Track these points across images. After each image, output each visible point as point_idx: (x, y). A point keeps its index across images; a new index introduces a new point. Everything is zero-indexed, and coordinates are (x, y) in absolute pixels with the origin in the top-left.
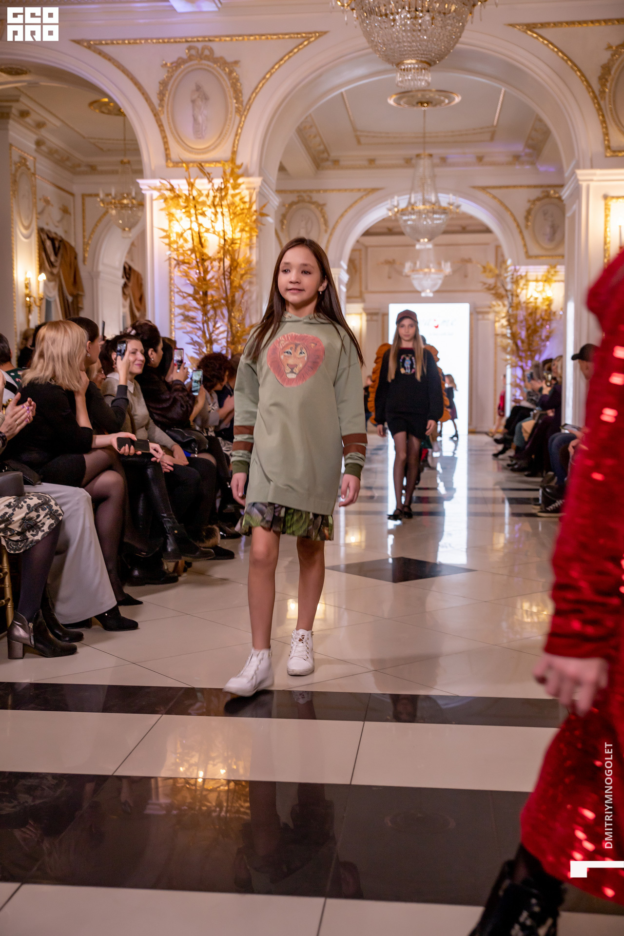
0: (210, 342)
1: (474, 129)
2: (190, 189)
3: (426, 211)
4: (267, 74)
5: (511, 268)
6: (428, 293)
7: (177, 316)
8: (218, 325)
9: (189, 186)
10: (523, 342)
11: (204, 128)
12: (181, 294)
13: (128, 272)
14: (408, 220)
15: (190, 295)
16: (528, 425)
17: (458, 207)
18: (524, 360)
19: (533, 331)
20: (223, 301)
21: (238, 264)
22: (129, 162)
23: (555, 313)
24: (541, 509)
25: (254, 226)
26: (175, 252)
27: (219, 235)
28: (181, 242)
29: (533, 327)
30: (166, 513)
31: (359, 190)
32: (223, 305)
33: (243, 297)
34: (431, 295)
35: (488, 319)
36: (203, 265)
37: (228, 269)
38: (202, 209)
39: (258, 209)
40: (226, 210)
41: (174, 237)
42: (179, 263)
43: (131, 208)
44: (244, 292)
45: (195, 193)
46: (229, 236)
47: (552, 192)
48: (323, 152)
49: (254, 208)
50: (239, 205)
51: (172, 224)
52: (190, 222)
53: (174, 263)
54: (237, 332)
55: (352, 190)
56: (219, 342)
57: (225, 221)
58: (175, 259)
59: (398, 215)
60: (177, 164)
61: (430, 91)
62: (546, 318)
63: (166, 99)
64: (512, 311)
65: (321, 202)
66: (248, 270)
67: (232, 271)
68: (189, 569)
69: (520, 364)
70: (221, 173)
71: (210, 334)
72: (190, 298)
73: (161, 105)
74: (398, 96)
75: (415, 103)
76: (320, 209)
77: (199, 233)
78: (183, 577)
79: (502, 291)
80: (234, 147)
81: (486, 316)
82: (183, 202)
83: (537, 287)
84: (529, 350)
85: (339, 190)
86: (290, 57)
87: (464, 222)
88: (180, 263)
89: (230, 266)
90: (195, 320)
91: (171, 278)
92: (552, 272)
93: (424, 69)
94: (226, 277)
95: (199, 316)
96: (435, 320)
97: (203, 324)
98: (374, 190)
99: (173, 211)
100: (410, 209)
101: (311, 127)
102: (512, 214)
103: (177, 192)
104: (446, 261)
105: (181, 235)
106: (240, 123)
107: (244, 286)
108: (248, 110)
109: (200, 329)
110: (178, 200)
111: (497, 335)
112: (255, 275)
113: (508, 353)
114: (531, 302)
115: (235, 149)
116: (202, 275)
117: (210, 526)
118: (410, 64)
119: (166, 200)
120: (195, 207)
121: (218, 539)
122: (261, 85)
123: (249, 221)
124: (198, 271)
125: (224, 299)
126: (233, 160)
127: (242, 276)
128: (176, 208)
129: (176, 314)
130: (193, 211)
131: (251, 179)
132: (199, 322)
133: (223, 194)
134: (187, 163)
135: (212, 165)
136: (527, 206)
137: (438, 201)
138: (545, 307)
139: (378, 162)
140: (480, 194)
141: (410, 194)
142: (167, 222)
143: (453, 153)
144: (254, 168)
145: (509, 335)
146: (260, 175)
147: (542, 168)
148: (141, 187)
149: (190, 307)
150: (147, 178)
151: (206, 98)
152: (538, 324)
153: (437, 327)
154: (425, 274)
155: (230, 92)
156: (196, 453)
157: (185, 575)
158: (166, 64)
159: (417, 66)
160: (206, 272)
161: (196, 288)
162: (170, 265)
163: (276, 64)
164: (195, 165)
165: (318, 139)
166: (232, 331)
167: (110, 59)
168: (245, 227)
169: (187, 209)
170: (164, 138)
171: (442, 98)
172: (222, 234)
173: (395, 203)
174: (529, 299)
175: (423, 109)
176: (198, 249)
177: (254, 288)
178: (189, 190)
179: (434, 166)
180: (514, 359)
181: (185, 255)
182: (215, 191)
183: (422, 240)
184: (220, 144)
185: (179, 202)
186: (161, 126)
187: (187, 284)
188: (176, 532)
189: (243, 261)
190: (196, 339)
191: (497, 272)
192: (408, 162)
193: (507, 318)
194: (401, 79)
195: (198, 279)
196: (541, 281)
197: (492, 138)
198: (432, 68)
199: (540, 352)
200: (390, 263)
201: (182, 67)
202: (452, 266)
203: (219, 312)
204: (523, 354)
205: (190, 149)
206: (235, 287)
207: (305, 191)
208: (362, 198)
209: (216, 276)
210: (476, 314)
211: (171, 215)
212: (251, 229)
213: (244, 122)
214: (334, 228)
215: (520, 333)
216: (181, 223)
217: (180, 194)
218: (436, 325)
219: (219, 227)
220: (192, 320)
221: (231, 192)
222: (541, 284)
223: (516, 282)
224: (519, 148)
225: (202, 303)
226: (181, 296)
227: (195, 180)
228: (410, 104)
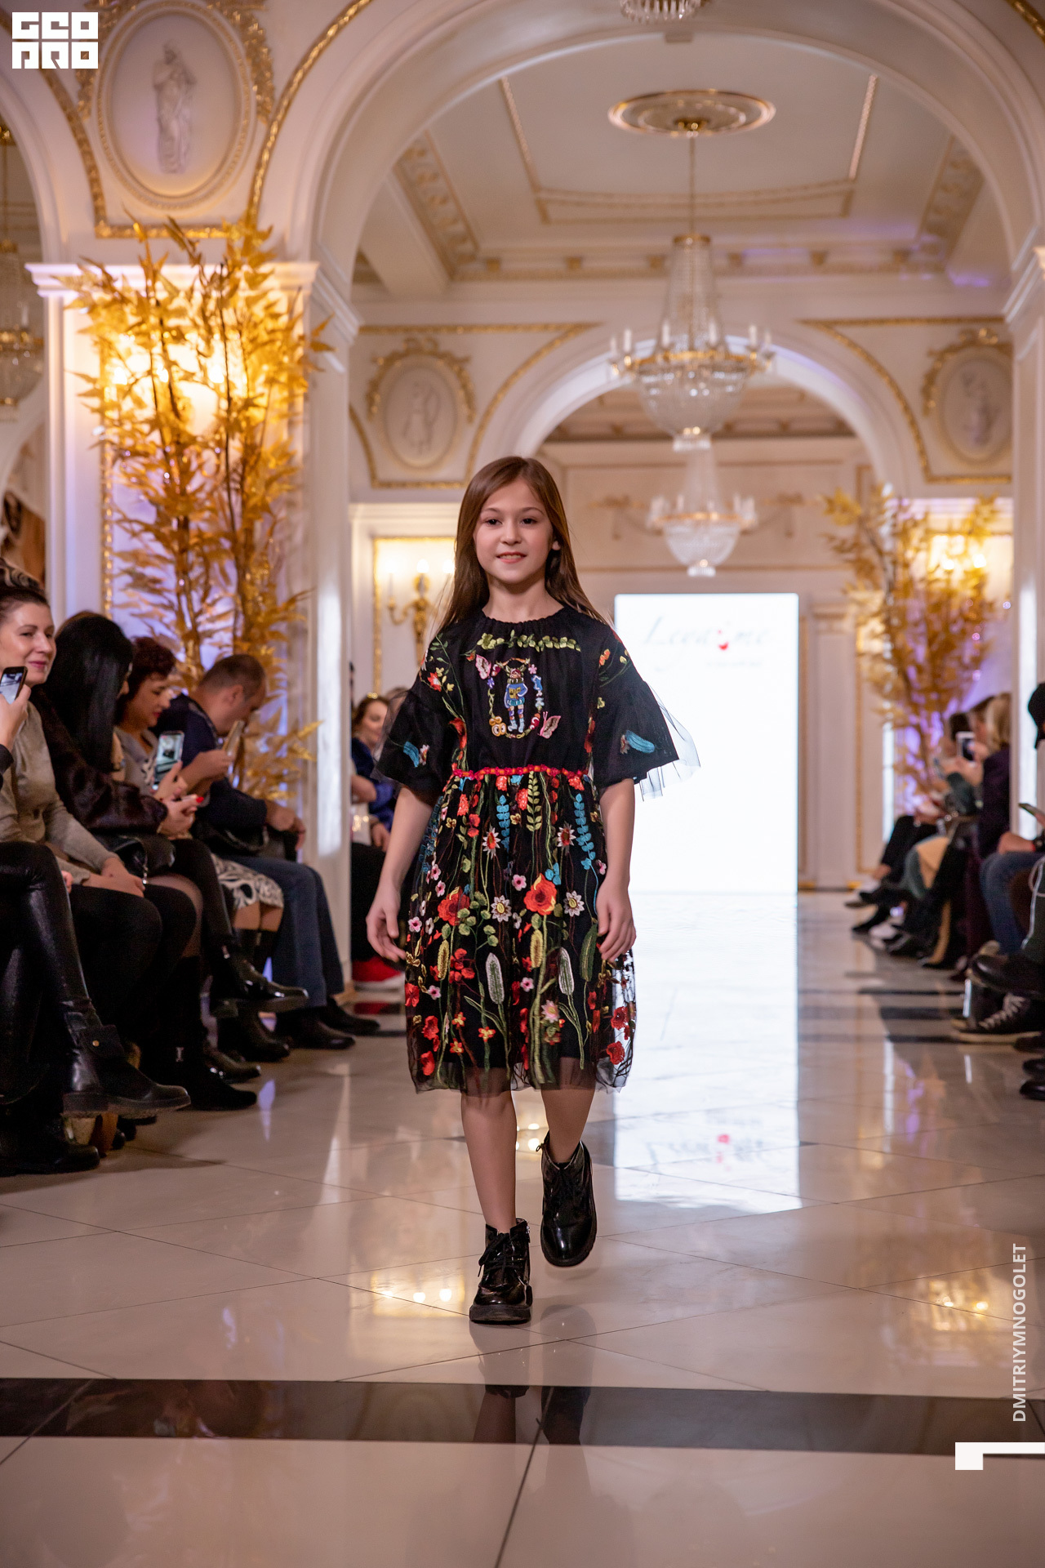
0: (195, 637)
1: (806, 188)
2: (150, 283)
3: (696, 364)
4: (329, 28)
5: (891, 504)
6: (704, 569)
7: (118, 575)
8: (213, 597)
9: (147, 277)
10: (920, 670)
11: (183, 149)
12: (127, 525)
13: (14, 513)
14: (656, 385)
15: (147, 528)
16: (931, 851)
17: (769, 356)
18: (924, 713)
19: (943, 645)
20: (226, 544)
21: (259, 455)
23: (991, 605)
25: (300, 372)
26: (116, 430)
27: (216, 388)
28: (128, 404)
29: (942, 637)
30: (73, 998)
31: (546, 327)
32: (225, 551)
33: (271, 533)
34: (711, 572)
35: (840, 632)
36: (179, 458)
37: (237, 464)
38: (176, 328)
39: (308, 333)
40: (233, 336)
41: (111, 394)
42: (120, 454)
43: (19, 353)
44: (274, 523)
45: (162, 295)
46: (240, 393)
47: (982, 333)
48: (463, 240)
49: (299, 330)
50: (261, 322)
51: (107, 367)
52: (148, 358)
53: (110, 454)
54: (258, 614)
55: (528, 327)
56: (217, 637)
57: (230, 356)
59: (633, 374)
60: (120, 230)
61: (704, 93)
62: (972, 615)
63: (95, 81)
64: (895, 599)
65: (459, 354)
66: (285, 472)
67: (246, 474)
69: (914, 719)
70: (222, 249)
71: (194, 617)
72: (149, 536)
73: (84, 95)
74: (632, 105)
75: (670, 122)
76: (456, 368)
77: (170, 387)
79: (870, 554)
80: (252, 193)
81: (837, 625)
82: (133, 314)
83: (951, 546)
84: (935, 688)
85: (501, 327)
87: (784, 413)
88: (128, 454)
89: (244, 461)
90: (158, 586)
91: (105, 493)
92: (985, 513)
94: (232, 485)
95: (168, 576)
96: (720, 632)
97: (178, 595)
98: (579, 328)
99: (112, 337)
100: (660, 359)
101: (435, 177)
102: (892, 383)
103: (120, 291)
104: (744, 497)
105: (126, 391)
106: (267, 138)
107: (275, 511)
108: (287, 108)
109: (170, 607)
110: (121, 310)
111: (860, 655)
112: (301, 487)
113: (886, 697)
114: (937, 580)
115: (256, 198)
116: (177, 480)
119: (92, 308)
120: (161, 322)
122: (314, 53)
123: (286, 359)
124: (167, 475)
125: (227, 536)
126: (250, 220)
128: (117, 330)
129: (116, 571)
130: (155, 336)
131: (291, 267)
132: (169, 591)
133: (226, 291)
134: (145, 229)
135: (202, 235)
136: (927, 364)
137: (722, 342)
138: (969, 592)
139: (588, 265)
140: (820, 338)
141: (660, 329)
142: (96, 360)
143: (758, 246)
144: (298, 241)
145: (888, 655)
146: (314, 256)
147: (960, 279)
148: (37, 281)
149: (148, 555)
150: (50, 261)
151: (188, 80)
152: (955, 629)
153: (724, 647)
154: (698, 524)
155: (245, 69)
157: (116, 1153)
160: (186, 473)
161: (162, 508)
162: (103, 461)
164: (165, 233)
165: (450, 207)
166: (245, 613)
168: (278, 373)
169: (144, 327)
170: (91, 170)
171: (733, 110)
172: (223, 389)
173: (627, 348)
174: (933, 572)
175: (689, 134)
176: (167, 420)
177: (299, 517)
178: (147, 287)
179: (717, 273)
180: (900, 709)
181: (138, 435)
182: (205, 282)
183: (687, 431)
184: (220, 184)
185: (123, 313)
186: (83, 143)
187: (141, 504)
188: (95, 1043)
189: (273, 454)
190: (160, 628)
191: (859, 511)
192: (657, 265)
193: (884, 616)
195: (167, 489)
196: (960, 532)
197: (846, 211)
199: (958, 691)
200: (618, 504)
201: (135, 9)
202: (759, 506)
203: (216, 566)
204: (919, 699)
205: (151, 196)
206: (255, 508)
207: (422, 329)
208: (550, 345)
209: (208, 488)
210: (813, 619)
211: (105, 348)
212: (292, 379)
213: (276, 136)
214: (488, 414)
215: (913, 651)
216: (130, 361)
217: (127, 295)
218: (723, 643)
219: (216, 376)
220: (151, 585)
221: (244, 292)
222: (960, 539)
223: (902, 533)
224: (908, 233)
225: (176, 547)
226: (126, 530)
227: (161, 264)
228: (657, 122)
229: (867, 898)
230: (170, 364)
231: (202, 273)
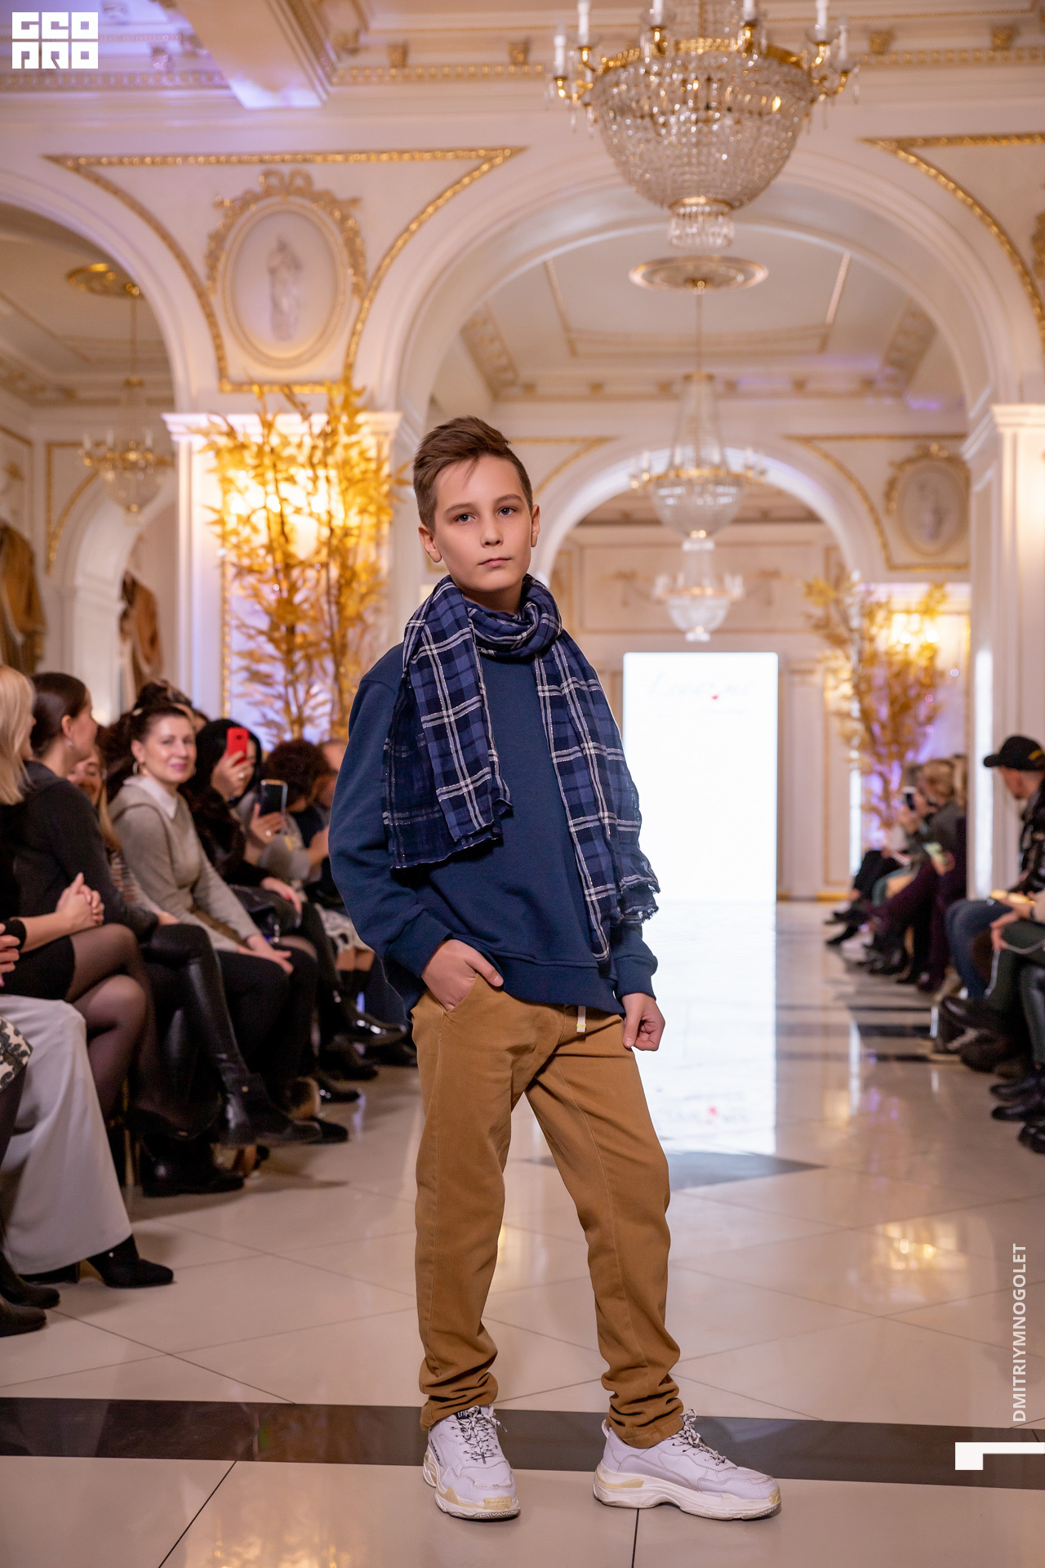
0: (300, 721)
1: (790, 331)
2: (266, 432)
3: (702, 481)
4: (412, 222)
5: (860, 588)
6: (700, 634)
7: (235, 672)
8: (315, 690)
9: (263, 427)
10: (883, 727)
11: (292, 320)
12: (244, 630)
13: (130, 589)
14: (669, 496)
15: (261, 632)
16: (897, 883)
17: (763, 472)
18: (886, 761)
19: (902, 706)
20: (325, 645)
21: (354, 574)
22: (141, 384)
23: (942, 674)
24: (936, 1046)
25: (385, 502)
26: (235, 552)
27: (319, 520)
28: (246, 531)
29: (901, 700)
30: (225, 1052)
31: (573, 440)
32: (325, 651)
33: (362, 636)
34: (706, 637)
35: (811, 684)
36: (287, 576)
37: (335, 583)
38: (287, 470)
39: (394, 472)
40: (333, 473)
41: (232, 523)
42: (242, 572)
43: (144, 469)
44: (366, 628)
45: (275, 441)
46: (338, 522)
47: (934, 447)
48: (506, 369)
49: (386, 470)
50: (357, 465)
51: (229, 498)
52: (264, 495)
53: (231, 571)
55: (558, 441)
56: (317, 722)
57: (331, 494)
58: (234, 565)
59: (651, 488)
60: (240, 386)
61: (710, 259)
62: (926, 680)
63: (221, 266)
64: (863, 667)
66: (374, 585)
67: (343, 589)
68: (264, 1164)
69: (879, 768)
70: (326, 404)
71: (300, 708)
72: (262, 639)
73: (212, 277)
74: (650, 267)
75: (680, 281)
78: (254, 1179)
79: (842, 631)
80: (348, 355)
81: (808, 678)
82: (252, 457)
83: (908, 623)
84: (895, 741)
86: (455, 194)
87: (765, 503)
88: (245, 572)
89: (342, 579)
90: (270, 681)
91: (224, 601)
92: (937, 595)
93: (722, 214)
94: (331, 599)
95: (279, 672)
96: (712, 685)
97: (286, 687)
98: (601, 441)
99: (232, 473)
100: (672, 475)
103: (241, 438)
104: (734, 573)
105: (247, 520)
106: (360, 310)
107: (366, 618)
108: (377, 288)
109: (279, 697)
110: (242, 453)
111: (830, 714)
112: (386, 596)
113: (854, 748)
114: (897, 654)
115: (351, 359)
116: (285, 594)
117: (300, 1079)
118: (697, 205)
119: (218, 452)
120: (274, 466)
121: (318, 1106)
122: (400, 243)
123: (375, 494)
124: (276, 587)
125: (327, 640)
126: (347, 380)
127: (363, 597)
128: (238, 469)
129: (234, 668)
130: (270, 475)
131: (380, 417)
132: (278, 683)
133: (329, 444)
134: (261, 385)
135: (306, 390)
136: (889, 473)
137: (724, 462)
138: (923, 662)
139: (608, 390)
140: (799, 450)
141: (673, 447)
142: (220, 494)
143: (749, 375)
144: (385, 395)
145: (856, 714)
146: (398, 406)
147: (915, 402)
148: (172, 428)
149: (262, 655)
150: (181, 412)
151: (296, 265)
152: (913, 693)
153: (715, 698)
154: (694, 598)
155: (343, 255)
156: (277, 933)
157: (255, 1174)
158: (221, 203)
159: (707, 209)
160: (293, 589)
161: (275, 619)
162: (223, 575)
163: (429, 205)
164: (276, 389)
165: (497, 345)
167: (116, 191)
168: (369, 504)
169: (260, 470)
170: (216, 337)
171: (732, 272)
172: (325, 517)
173: (644, 464)
174: (894, 646)
175: (696, 292)
176: (279, 545)
178: (263, 436)
179: (716, 397)
180: (868, 759)
181: (254, 556)
182: (314, 437)
183: (694, 534)
184: (320, 351)
185: (243, 456)
186: (210, 316)
187: (255, 612)
188: (245, 1089)
189: (364, 570)
190: (272, 715)
191: (831, 594)
192: (665, 390)
193: (852, 682)
194: (677, 232)
195: (280, 601)
196: (917, 612)
197: (823, 347)
198: (736, 213)
199: (915, 746)
200: (627, 577)
201: (253, 208)
202: (744, 584)
203: (316, 664)
204: (883, 750)
205: (265, 359)
206: (349, 618)
208: (577, 455)
209: (313, 598)
210: (790, 674)
211: (226, 483)
212: (380, 509)
213: (368, 310)
215: (878, 710)
216: (247, 496)
217: (246, 442)
218: (714, 694)
219: (320, 505)
220: (264, 680)
221: (344, 439)
222: (916, 618)
223: (869, 613)
224: (873, 365)
225: (284, 647)
226: (243, 633)
227: (275, 416)
228: (672, 282)
229: (838, 917)
230: (283, 500)
231: (310, 427)
